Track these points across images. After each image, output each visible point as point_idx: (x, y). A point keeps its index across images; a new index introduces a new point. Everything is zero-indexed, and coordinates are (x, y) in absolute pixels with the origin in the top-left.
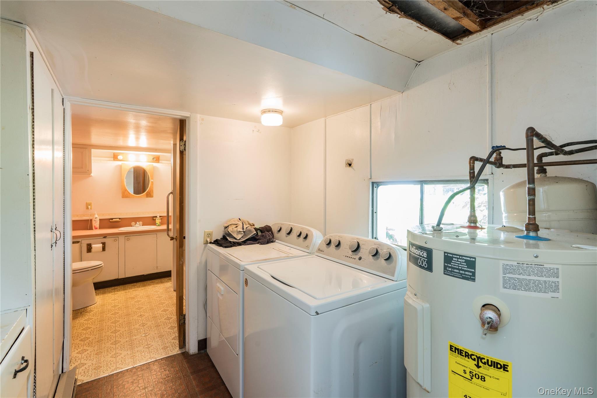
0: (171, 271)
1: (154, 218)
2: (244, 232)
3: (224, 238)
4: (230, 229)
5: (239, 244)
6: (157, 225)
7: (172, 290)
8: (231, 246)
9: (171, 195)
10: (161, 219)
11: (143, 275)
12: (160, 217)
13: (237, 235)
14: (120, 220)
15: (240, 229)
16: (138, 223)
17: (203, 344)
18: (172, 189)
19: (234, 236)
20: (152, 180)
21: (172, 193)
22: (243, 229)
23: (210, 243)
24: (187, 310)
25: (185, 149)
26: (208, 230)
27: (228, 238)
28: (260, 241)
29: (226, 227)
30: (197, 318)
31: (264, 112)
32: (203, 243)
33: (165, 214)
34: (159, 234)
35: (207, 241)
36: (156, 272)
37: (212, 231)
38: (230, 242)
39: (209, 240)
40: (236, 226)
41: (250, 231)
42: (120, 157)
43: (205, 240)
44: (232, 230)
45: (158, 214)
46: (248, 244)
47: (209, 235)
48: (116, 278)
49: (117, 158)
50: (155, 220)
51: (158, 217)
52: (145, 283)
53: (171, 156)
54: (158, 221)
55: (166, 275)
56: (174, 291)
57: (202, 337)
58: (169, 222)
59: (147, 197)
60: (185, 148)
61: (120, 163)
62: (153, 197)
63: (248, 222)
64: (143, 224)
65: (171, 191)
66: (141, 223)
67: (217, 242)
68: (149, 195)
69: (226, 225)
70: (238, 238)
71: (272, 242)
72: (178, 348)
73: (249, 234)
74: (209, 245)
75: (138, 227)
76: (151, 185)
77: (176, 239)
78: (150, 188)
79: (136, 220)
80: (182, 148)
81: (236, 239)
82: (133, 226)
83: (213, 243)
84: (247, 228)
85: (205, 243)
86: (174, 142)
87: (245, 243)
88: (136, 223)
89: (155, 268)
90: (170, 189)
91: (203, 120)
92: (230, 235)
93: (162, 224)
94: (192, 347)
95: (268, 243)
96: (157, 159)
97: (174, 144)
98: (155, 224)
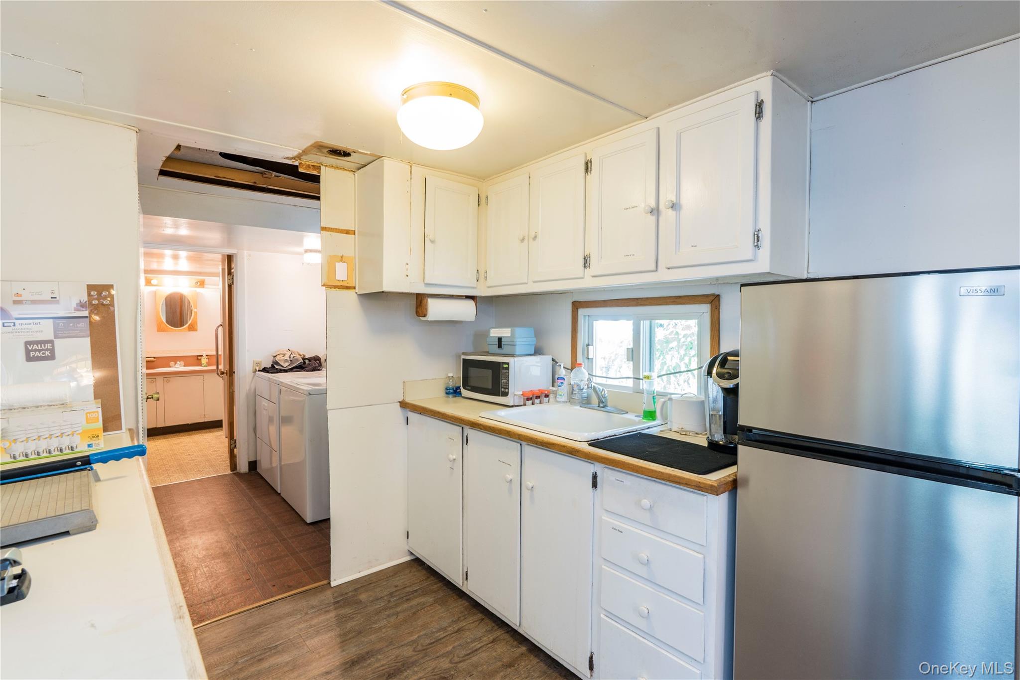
0: (222, 421)
1: (199, 358)
2: (291, 361)
3: (273, 366)
4: (277, 359)
5: (286, 371)
6: (203, 365)
7: (224, 437)
8: (277, 372)
9: (220, 328)
10: (208, 358)
11: (188, 424)
12: (207, 356)
13: (284, 363)
14: (155, 359)
15: (287, 357)
16: (178, 362)
17: (253, 465)
18: (222, 321)
19: (281, 364)
20: (195, 310)
21: (221, 325)
22: (290, 358)
23: (259, 371)
24: (237, 436)
25: (233, 283)
26: (258, 359)
27: (275, 366)
28: (306, 369)
29: (274, 357)
30: (247, 440)
31: (306, 251)
32: (252, 372)
33: (214, 353)
34: (206, 376)
35: (256, 370)
36: (203, 421)
37: (261, 360)
38: (277, 369)
39: (258, 369)
40: (283, 355)
41: (297, 360)
42: (154, 282)
43: (254, 368)
44: (279, 359)
45: (204, 353)
46: (294, 372)
47: (258, 364)
48: (154, 427)
49: (150, 283)
50: (201, 359)
51: (204, 355)
52: (190, 433)
53: (219, 280)
54: (204, 361)
55: (216, 425)
56: (226, 437)
57: (252, 459)
58: (219, 363)
59: (190, 331)
60: (233, 281)
61: (153, 289)
62: (197, 331)
63: (298, 353)
64: (184, 364)
65: (220, 323)
66: (182, 363)
67: (265, 370)
68: (192, 328)
69: (275, 355)
70: (285, 366)
71: (319, 370)
72: (230, 471)
73: (295, 363)
74: (257, 372)
75: (179, 367)
76: (194, 316)
77: (227, 374)
78: (193, 320)
79: (175, 359)
80: (230, 282)
81: (283, 367)
82: (172, 367)
83: (261, 371)
84: (293, 357)
85: (254, 371)
86: (222, 266)
87: (291, 370)
88: (176, 363)
89: (202, 416)
90: (219, 322)
91: (250, 256)
92: (277, 363)
93: (209, 364)
94: (243, 467)
95: (313, 370)
96: (202, 284)
97: (222, 269)
98: (200, 365)
